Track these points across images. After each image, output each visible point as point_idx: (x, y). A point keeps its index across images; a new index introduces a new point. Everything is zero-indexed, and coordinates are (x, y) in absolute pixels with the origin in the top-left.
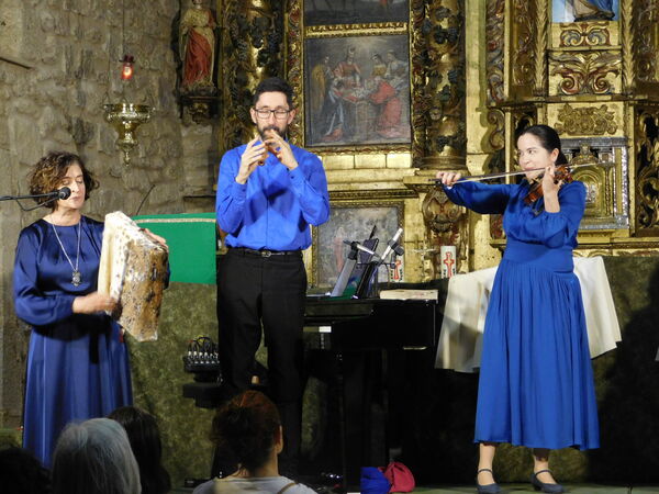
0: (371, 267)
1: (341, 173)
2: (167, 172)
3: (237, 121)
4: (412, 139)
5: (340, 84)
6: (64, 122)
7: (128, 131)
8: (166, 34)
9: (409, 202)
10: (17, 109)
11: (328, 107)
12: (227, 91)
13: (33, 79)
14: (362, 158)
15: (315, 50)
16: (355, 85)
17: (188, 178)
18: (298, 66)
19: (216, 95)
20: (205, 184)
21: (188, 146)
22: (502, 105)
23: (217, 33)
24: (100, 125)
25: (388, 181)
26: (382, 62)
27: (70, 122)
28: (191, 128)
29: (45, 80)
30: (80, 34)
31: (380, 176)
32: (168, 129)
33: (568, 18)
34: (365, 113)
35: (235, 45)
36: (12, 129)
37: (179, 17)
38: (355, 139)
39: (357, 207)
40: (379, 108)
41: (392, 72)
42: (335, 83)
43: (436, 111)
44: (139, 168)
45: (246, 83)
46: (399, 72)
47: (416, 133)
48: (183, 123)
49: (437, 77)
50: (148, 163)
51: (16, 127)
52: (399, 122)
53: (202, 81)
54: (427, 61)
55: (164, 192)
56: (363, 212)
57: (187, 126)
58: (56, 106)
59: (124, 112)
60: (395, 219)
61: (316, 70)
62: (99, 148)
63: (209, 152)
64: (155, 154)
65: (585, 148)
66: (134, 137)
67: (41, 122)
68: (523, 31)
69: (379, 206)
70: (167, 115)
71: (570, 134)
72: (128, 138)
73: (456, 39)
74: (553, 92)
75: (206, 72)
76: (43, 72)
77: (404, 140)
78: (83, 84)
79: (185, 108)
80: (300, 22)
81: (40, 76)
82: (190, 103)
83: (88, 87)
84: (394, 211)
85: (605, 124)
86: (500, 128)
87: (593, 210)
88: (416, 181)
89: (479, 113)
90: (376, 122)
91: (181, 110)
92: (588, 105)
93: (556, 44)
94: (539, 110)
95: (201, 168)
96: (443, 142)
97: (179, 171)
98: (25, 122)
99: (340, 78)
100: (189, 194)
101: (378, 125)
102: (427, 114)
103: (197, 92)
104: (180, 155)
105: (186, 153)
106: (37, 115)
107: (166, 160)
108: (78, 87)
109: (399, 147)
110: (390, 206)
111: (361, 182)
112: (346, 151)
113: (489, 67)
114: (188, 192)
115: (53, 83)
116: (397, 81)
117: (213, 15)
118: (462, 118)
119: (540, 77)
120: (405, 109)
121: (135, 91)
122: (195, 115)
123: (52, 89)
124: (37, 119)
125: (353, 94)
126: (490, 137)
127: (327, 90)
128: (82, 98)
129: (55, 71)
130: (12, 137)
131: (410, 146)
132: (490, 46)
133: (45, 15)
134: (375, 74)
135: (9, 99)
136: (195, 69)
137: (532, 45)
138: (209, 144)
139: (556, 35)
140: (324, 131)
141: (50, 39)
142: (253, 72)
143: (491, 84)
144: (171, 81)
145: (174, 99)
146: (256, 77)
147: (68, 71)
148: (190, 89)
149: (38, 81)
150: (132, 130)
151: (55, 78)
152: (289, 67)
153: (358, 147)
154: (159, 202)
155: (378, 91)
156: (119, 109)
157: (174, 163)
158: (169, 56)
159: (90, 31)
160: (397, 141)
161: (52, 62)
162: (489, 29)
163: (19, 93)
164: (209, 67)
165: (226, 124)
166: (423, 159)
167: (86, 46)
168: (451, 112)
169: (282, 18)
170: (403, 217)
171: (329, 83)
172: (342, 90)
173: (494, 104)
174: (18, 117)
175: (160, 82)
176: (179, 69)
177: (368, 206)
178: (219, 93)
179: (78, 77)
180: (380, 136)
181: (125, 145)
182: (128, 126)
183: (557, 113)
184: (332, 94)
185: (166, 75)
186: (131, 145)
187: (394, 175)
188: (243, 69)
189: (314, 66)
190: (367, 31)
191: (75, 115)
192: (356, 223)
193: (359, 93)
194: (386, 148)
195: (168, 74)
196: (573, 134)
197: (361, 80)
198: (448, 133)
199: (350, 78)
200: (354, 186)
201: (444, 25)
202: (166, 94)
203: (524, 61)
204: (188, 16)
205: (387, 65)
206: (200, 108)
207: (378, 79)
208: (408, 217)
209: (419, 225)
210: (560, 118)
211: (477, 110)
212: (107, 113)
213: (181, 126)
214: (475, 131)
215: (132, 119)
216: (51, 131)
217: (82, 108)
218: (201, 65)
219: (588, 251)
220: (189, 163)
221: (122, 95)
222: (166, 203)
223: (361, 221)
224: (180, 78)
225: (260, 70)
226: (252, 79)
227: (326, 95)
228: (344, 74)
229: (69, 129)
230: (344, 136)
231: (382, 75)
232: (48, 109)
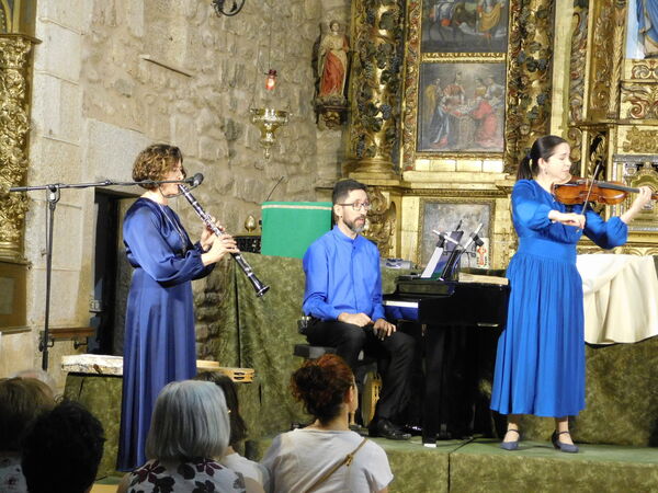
0: (456, 254)
1: (445, 174)
2: (303, 167)
3: (362, 128)
4: (505, 149)
5: (448, 101)
6: (218, 121)
7: (269, 132)
8: (308, 54)
9: (499, 201)
10: (179, 110)
11: (438, 120)
12: (355, 103)
13: (193, 86)
14: (463, 163)
15: (429, 73)
16: (460, 103)
17: (320, 173)
18: (414, 85)
19: (347, 106)
20: (334, 178)
21: (322, 146)
22: (580, 125)
23: (350, 55)
24: (248, 127)
25: (483, 183)
26: (484, 85)
27: (223, 122)
28: (325, 132)
29: (204, 87)
30: (235, 50)
31: (477, 178)
32: (305, 132)
33: (639, 55)
34: (466, 126)
35: (363, 65)
36: (173, 126)
37: (319, 41)
38: (458, 147)
39: (456, 203)
40: (479, 122)
41: (492, 94)
42: (444, 100)
43: (526, 127)
44: (279, 162)
45: (370, 97)
46: (497, 94)
47: (508, 144)
48: (318, 127)
49: (527, 99)
50: (287, 158)
51: (177, 124)
52: (495, 135)
53: (335, 94)
54: (520, 86)
55: (301, 183)
56: (462, 208)
57: (321, 130)
58: (212, 108)
59: (266, 116)
60: (487, 214)
61: (429, 89)
62: (246, 144)
63: (338, 152)
64: (294, 151)
65: (647, 164)
66: (274, 137)
67: (198, 121)
68: (601, 65)
69: (476, 203)
70: (305, 120)
71: (636, 151)
72: (269, 137)
73: (545, 69)
74: (623, 116)
75: (339, 87)
76: (203, 80)
77: (498, 150)
78: (236, 92)
79: (321, 115)
80: (418, 50)
81: (199, 83)
82: (324, 112)
83: (240, 94)
84: (487, 208)
86: (578, 144)
87: (650, 215)
88: (506, 184)
89: (562, 131)
90: (475, 134)
91: (317, 117)
92: (652, 128)
93: (628, 76)
94: (611, 130)
95: (332, 164)
97: (312, 167)
98: (185, 120)
99: (448, 96)
100: (321, 186)
101: (477, 136)
102: (518, 129)
103: (331, 103)
104: (314, 154)
105: (319, 152)
106: (195, 115)
107: (302, 157)
108: (231, 94)
109: (493, 155)
110: (484, 203)
111: (460, 183)
112: (450, 157)
113: (572, 93)
114: (320, 184)
115: (210, 90)
116: (495, 100)
117: (347, 39)
119: (613, 103)
120: (500, 124)
121: (280, 99)
122: (328, 121)
123: (210, 94)
124: (194, 118)
125: (458, 111)
127: (437, 105)
128: (234, 103)
129: (212, 80)
130: (173, 131)
131: (503, 155)
132: (573, 76)
133: (207, 33)
134: (477, 95)
135: (172, 101)
136: (330, 84)
137: (608, 76)
138: (339, 146)
139: (628, 69)
140: (432, 140)
141: (209, 53)
142: (377, 88)
143: (573, 108)
144: (310, 93)
145: (312, 108)
146: (379, 93)
147: (223, 80)
148: (325, 100)
149: (198, 87)
150: (272, 131)
151: (213, 86)
152: (407, 86)
153: (460, 154)
154: (295, 191)
155: (478, 109)
156: (261, 113)
157: (309, 160)
158: (310, 72)
159: (244, 49)
160: (491, 150)
161: (210, 72)
162: (573, 61)
163: (180, 96)
164: (341, 83)
165: (353, 130)
166: (513, 166)
167: (239, 60)
168: (537, 129)
169: (402, 45)
170: (494, 213)
171: (438, 100)
172: (449, 106)
173: (574, 124)
174: (179, 116)
175: (301, 93)
176: (317, 83)
177: (465, 203)
178: (348, 104)
179: (232, 86)
180: (479, 146)
181: (266, 143)
182: (269, 127)
183: (626, 133)
184: (441, 109)
185: (306, 88)
186: (271, 144)
187: (488, 178)
188: (368, 86)
190: (472, 59)
191: (227, 117)
192: (455, 217)
193: (463, 109)
194: (483, 156)
195: (309, 87)
196: (638, 151)
197: (465, 99)
199: (456, 98)
200: (455, 186)
201: (536, 56)
202: (305, 103)
203: (601, 89)
204: (326, 41)
205: (487, 87)
206: (332, 116)
207: (479, 98)
208: (498, 213)
209: (507, 220)
210: (628, 138)
211: (560, 128)
212: (252, 116)
213: (317, 130)
215: (273, 122)
216: (206, 129)
217: (233, 111)
218: (335, 81)
219: (645, 249)
220: (321, 160)
221: (267, 102)
222: (301, 192)
223: (459, 214)
224: (318, 90)
225: (382, 87)
226: (375, 94)
227: (436, 110)
228: (452, 93)
229: (222, 128)
230: (449, 145)
231: (483, 96)
232: (205, 111)
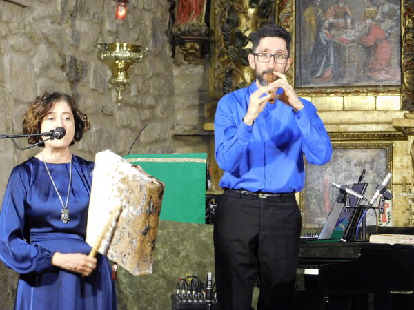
0: (359, 211)
1: (330, 114)
2: (158, 111)
3: (228, 61)
4: (402, 81)
5: (331, 26)
6: (58, 60)
7: (121, 70)
9: (398, 145)
10: (12, 47)
11: (319, 49)
12: (219, 32)
13: (29, 18)
14: (351, 100)
16: (346, 28)
17: (179, 117)
18: (290, 8)
19: (208, 35)
20: (195, 122)
21: (180, 85)
24: (93, 64)
25: (377, 123)
26: (374, 5)
27: (65, 60)
28: (182, 67)
31: (369, 117)
32: (160, 68)
34: (355, 55)
36: (7, 66)
38: (345, 81)
39: (345, 148)
40: (370, 50)
41: (384, 15)
42: (326, 24)
44: (131, 106)
45: (238, 24)
46: (390, 15)
47: (406, 76)
48: (175, 62)
50: (139, 101)
51: (11, 65)
52: (389, 65)
53: (195, 21)
55: (155, 130)
57: (178, 65)
58: (50, 44)
59: (118, 52)
60: (383, 160)
61: (308, 11)
62: (92, 86)
63: (200, 91)
64: (147, 93)
66: (127, 76)
67: (35, 60)
69: (368, 148)
70: (159, 54)
72: (121, 77)
75: (199, 12)
76: (39, 10)
77: (394, 83)
78: (77, 22)
79: (177, 48)
81: (35, 14)
82: (182, 43)
83: (82, 25)
84: (382, 154)
88: (405, 124)
90: (365, 65)
91: (173, 50)
95: (191, 107)
97: (170, 110)
98: (20, 59)
99: (331, 20)
100: (180, 133)
101: (368, 68)
103: (189, 32)
104: (172, 94)
105: (176, 92)
106: (31, 53)
107: (157, 98)
108: (73, 26)
109: (388, 89)
110: (379, 148)
111: (349, 124)
112: (335, 93)
114: (179, 130)
115: (48, 22)
116: (388, 24)
120: (396, 52)
121: (129, 30)
122: (187, 55)
123: (47, 27)
124: (32, 57)
125: (344, 36)
127: (318, 31)
128: (76, 37)
129: (50, 10)
130: (7, 74)
131: (400, 89)
134: (366, 17)
135: (5, 37)
136: (188, 10)
138: (201, 84)
140: (313, 73)
142: (245, 13)
144: (163, 21)
145: (166, 38)
146: (248, 19)
147: (63, 9)
148: (183, 29)
149: (34, 19)
150: (125, 69)
151: (51, 17)
152: (281, 9)
153: (347, 89)
154: (150, 140)
155: (368, 34)
156: (112, 48)
157: (165, 102)
160: (387, 83)
163: (14, 31)
164: (201, 7)
165: (217, 64)
166: (413, 101)
170: (391, 159)
171: (320, 25)
172: (333, 32)
174: (14, 55)
175: (153, 21)
176: (172, 9)
177: (356, 148)
178: (210, 33)
179: (73, 16)
180: (370, 78)
181: (118, 84)
182: (121, 65)
184: (324, 36)
185: (159, 15)
186: (124, 85)
187: (383, 117)
189: (305, 8)
191: (69, 53)
192: (344, 165)
193: (350, 35)
194: (375, 90)
195: (161, 14)
197: (352, 22)
199: (341, 21)
200: (343, 128)
202: (158, 33)
205: (378, 7)
206: (192, 48)
207: (369, 21)
208: (396, 159)
209: (407, 167)
212: (101, 52)
213: (173, 65)
215: (125, 59)
216: (45, 69)
217: (76, 46)
218: (194, 6)
220: (180, 102)
221: (115, 35)
222: (157, 141)
223: (349, 162)
225: (251, 11)
226: (244, 20)
227: (317, 36)
228: (336, 16)
229: (63, 67)
230: (334, 78)
231: (373, 18)
232: (43, 47)
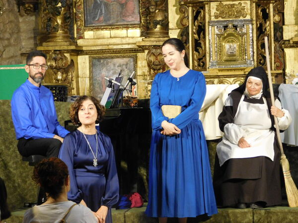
0: (119, 92)
1: (104, 40)
2: (12, 41)
3: (48, 13)
4: (141, 22)
9: (139, 55)
11: (97, 6)
14: (114, 32)
17: (23, 44)
20: (32, 46)
21: (23, 27)
22: (187, 3)
25: (129, 44)
28: (24, 17)
31: (124, 41)
32: (12, 18)
34: (115, 9)
38: (111, 22)
39: (112, 58)
40: (123, 6)
43: (153, 7)
47: (143, 18)
48: (20, 15)
50: (2, 36)
52: (133, 13)
55: (11, 51)
56: (116, 60)
57: (22, 16)
60: (132, 63)
63: (34, 29)
64: (6, 31)
65: (230, 25)
69: (124, 57)
70: (11, 11)
71: (222, 18)
79: (21, 7)
82: (23, 4)
84: (132, 60)
85: (240, 13)
86: (186, 15)
87: (234, 57)
88: (143, 44)
89: (175, 8)
90: (121, 13)
91: (19, 8)
92: (231, 3)
94: (206, 6)
95: (30, 38)
96: (156, 23)
97: (18, 40)
100: (24, 52)
101: (123, 15)
102: (148, 8)
104: (19, 31)
105: (21, 30)
107: (11, 34)
109: (134, 26)
110: (130, 57)
111: (114, 45)
112: (106, 29)
114: (24, 51)
118: (166, 10)
120: (137, 6)
122: (26, 11)
126: (181, 20)
131: (139, 26)
138: (34, 26)
140: (94, 18)
145: (15, 2)
153: (112, 27)
154: (8, 56)
157: (15, 36)
160: (133, 23)
165: (43, 15)
166: (147, 32)
168: (160, 8)
170: (136, 63)
173: (183, 3)
177: (118, 57)
180: (124, 20)
183: (215, 7)
187: (131, 41)
192: (112, 67)
194: (127, 27)
196: (224, 18)
198: (159, 18)
200: (111, 47)
206: (29, 7)
208: (139, 63)
209: (145, 67)
210: (217, 10)
211: (174, 6)
213: (19, 16)
214: (173, 17)
219: (233, 79)
220: (23, 36)
222: (12, 57)
223: (114, 65)
230: (105, 21)
